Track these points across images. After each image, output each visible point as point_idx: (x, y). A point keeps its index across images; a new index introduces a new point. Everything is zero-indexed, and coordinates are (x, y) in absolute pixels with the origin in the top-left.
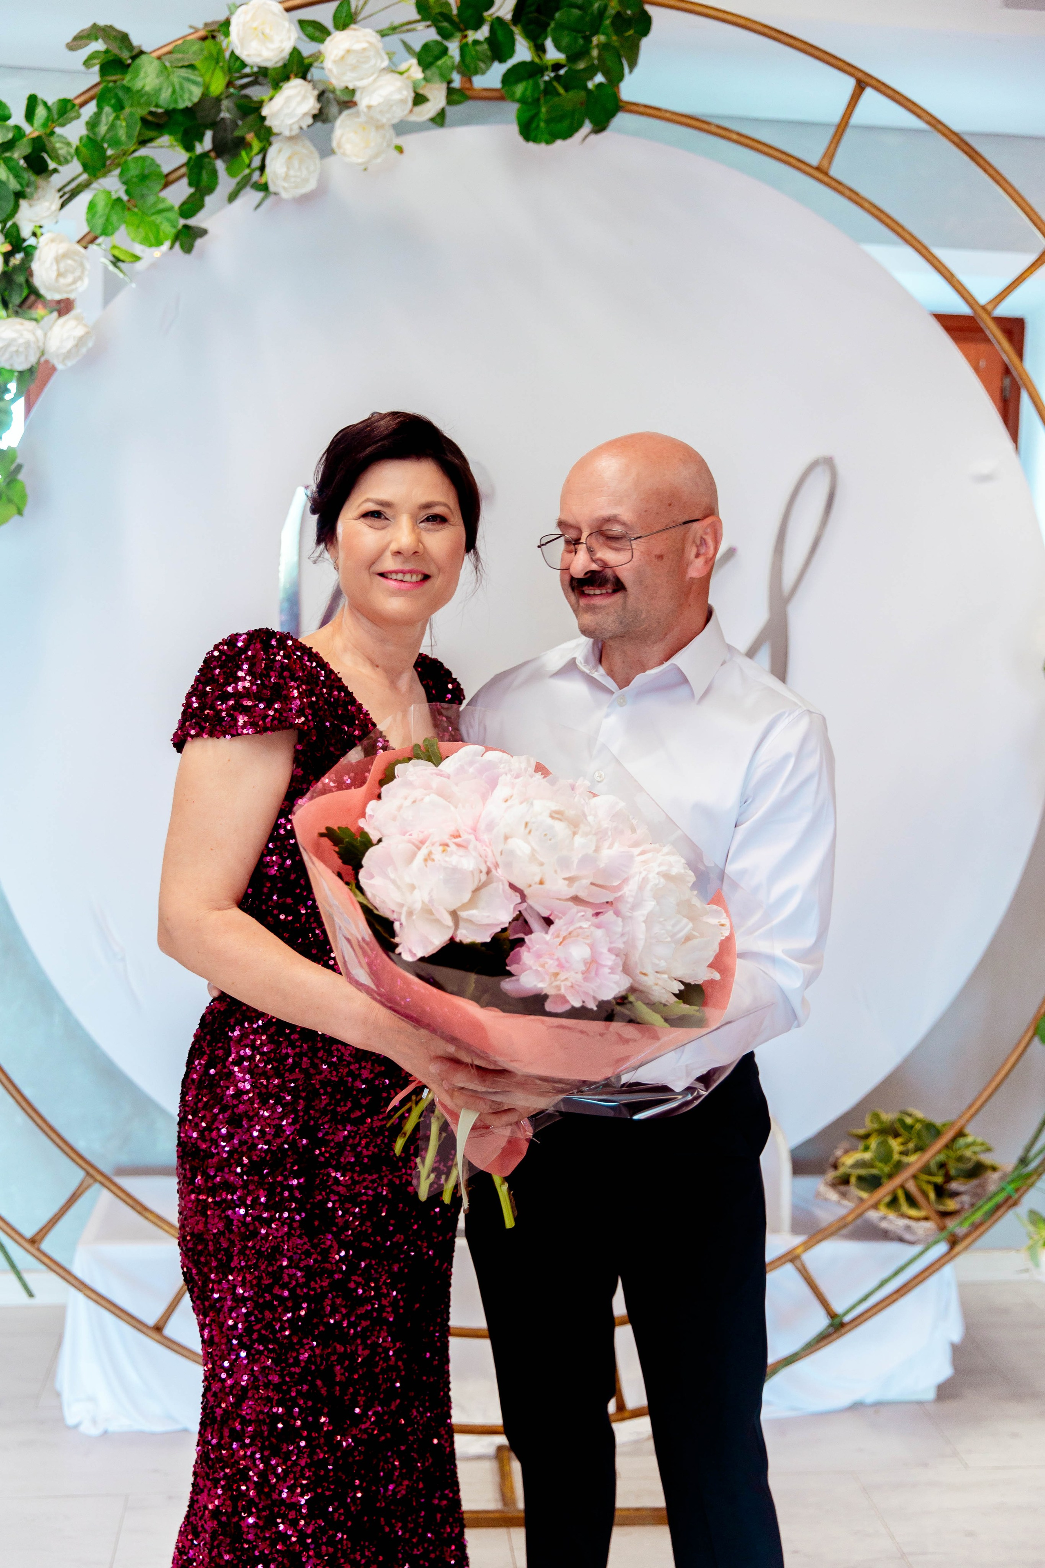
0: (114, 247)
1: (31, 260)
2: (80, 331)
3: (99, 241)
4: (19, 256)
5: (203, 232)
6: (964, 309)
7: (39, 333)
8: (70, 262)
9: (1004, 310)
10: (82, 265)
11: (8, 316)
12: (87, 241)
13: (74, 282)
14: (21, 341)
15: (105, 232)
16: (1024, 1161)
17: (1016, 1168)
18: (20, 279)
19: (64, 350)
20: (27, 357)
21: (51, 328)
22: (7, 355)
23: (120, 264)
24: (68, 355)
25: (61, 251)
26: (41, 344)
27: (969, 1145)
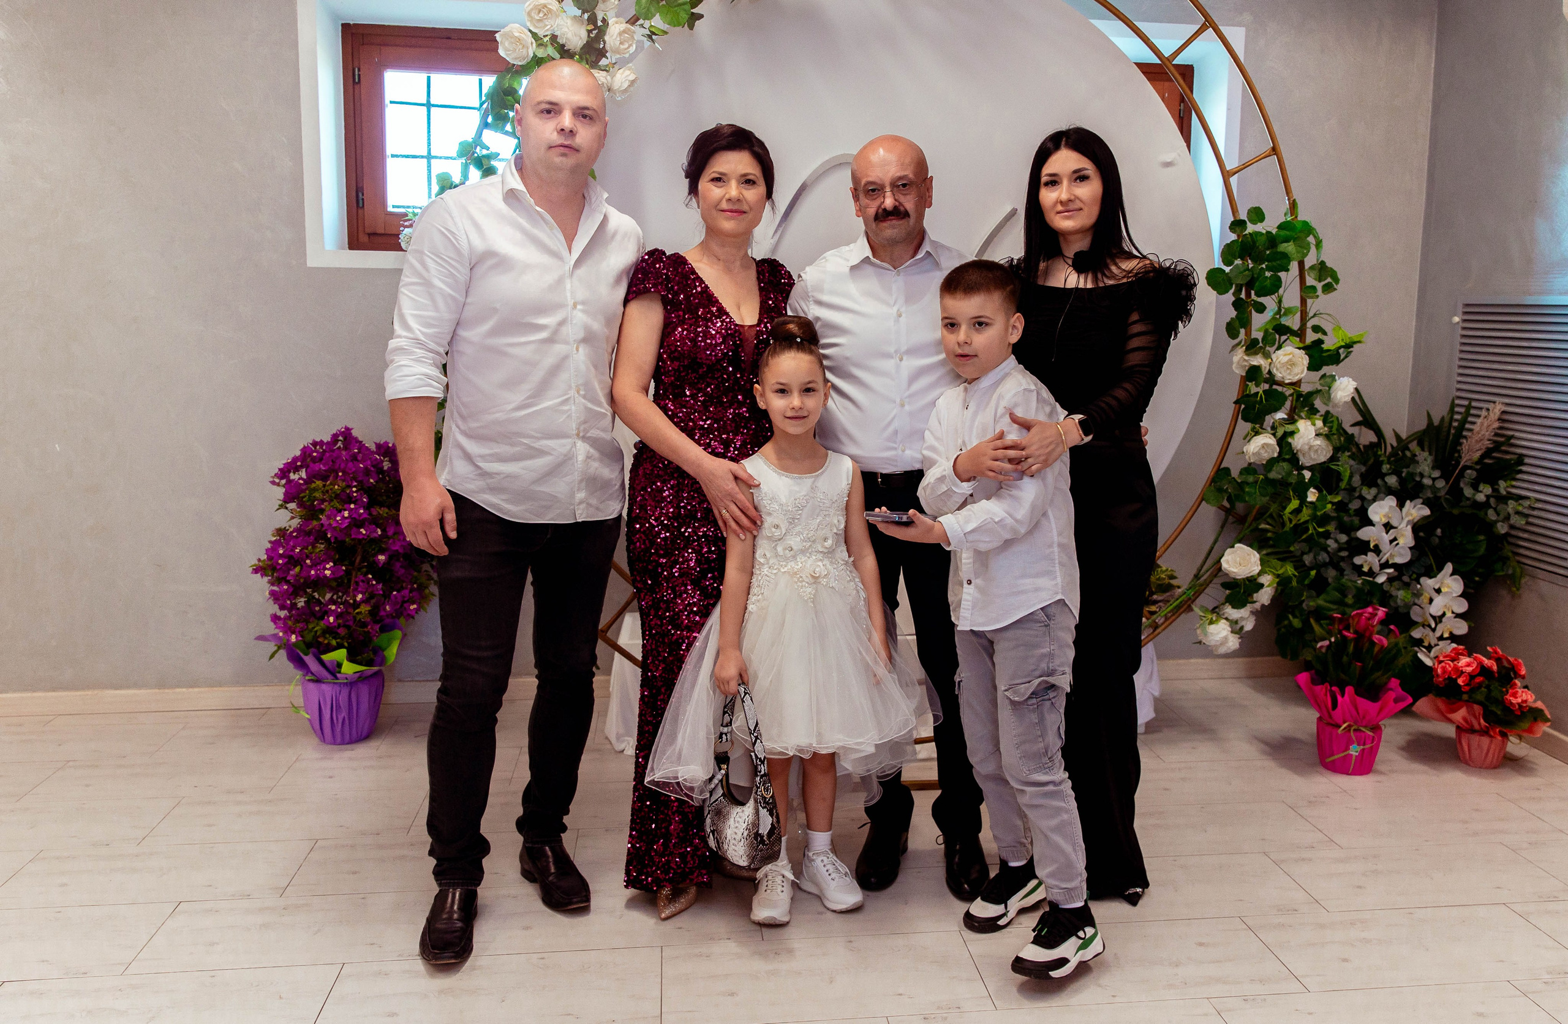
0: (651, 26)
1: (605, 34)
2: (632, 77)
3: (641, 22)
4: (595, 32)
5: (701, 16)
6: (1154, 60)
7: (609, 78)
8: (626, 35)
9: (1179, 60)
10: (633, 37)
12: (633, 21)
13: (628, 47)
15: (646, 18)
16: (1197, 577)
17: (1192, 581)
18: (598, 45)
19: (623, 88)
21: (615, 76)
23: (654, 37)
24: (626, 90)
25: (622, 29)
26: (609, 85)
27: (1163, 572)
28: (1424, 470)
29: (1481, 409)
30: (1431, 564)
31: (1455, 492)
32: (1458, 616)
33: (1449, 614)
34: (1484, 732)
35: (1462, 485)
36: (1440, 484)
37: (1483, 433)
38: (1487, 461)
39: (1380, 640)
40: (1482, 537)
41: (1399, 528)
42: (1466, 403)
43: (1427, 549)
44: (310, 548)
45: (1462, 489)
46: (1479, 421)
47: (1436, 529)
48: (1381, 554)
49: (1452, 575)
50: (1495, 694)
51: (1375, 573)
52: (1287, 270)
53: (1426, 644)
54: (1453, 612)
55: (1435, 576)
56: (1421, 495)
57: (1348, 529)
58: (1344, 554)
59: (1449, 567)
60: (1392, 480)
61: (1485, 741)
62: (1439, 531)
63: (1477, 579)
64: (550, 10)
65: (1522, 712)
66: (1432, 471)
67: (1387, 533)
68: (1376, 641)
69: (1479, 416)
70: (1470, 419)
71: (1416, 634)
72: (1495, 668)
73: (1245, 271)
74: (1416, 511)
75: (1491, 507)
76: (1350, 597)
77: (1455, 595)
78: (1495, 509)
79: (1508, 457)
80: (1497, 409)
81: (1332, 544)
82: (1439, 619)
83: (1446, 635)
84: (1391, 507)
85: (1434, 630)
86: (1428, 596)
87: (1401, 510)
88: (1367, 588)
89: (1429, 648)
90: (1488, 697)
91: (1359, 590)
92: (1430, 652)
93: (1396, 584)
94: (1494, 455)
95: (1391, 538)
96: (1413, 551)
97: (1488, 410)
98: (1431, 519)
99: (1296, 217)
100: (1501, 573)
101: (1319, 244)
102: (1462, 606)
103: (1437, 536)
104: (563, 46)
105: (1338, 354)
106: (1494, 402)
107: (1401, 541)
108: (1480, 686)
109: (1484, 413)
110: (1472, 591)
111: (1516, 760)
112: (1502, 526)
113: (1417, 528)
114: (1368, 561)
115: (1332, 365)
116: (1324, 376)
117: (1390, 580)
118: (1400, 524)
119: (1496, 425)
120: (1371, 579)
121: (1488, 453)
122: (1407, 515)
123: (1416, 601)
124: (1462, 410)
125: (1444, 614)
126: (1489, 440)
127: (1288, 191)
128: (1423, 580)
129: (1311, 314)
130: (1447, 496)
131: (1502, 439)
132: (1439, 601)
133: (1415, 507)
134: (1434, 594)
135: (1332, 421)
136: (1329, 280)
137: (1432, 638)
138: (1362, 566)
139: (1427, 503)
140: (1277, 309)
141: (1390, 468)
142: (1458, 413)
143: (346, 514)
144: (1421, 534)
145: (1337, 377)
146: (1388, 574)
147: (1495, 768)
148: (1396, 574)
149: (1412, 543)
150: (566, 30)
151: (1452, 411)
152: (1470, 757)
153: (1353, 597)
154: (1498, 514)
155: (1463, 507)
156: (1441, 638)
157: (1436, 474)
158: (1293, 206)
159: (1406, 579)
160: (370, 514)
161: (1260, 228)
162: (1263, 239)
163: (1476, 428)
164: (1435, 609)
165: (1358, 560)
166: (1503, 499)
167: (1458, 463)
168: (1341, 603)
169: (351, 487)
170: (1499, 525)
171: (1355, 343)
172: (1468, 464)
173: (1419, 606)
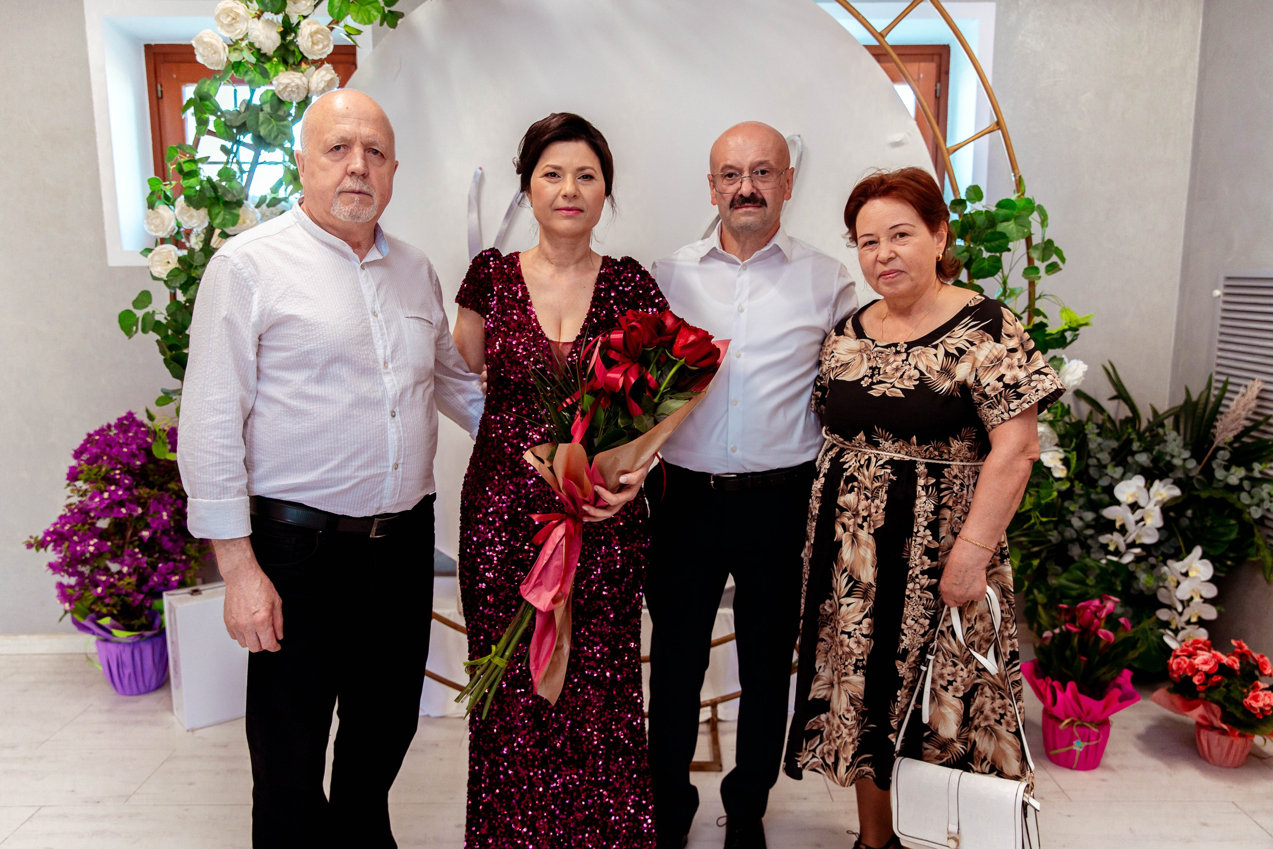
0: (346, 26)
1: (297, 37)
2: (328, 77)
3: (338, 23)
4: (290, 35)
5: (401, 15)
7: (304, 79)
8: (320, 36)
10: (328, 38)
11: (287, 70)
12: (333, 24)
13: (324, 47)
14: (293, 84)
15: (340, 19)
18: (292, 48)
19: (320, 89)
20: (298, 93)
21: (312, 76)
22: (286, 94)
23: (351, 36)
25: (313, 30)
26: (306, 86)
28: (1173, 450)
29: (1239, 385)
30: (1180, 547)
31: (1208, 472)
32: (1206, 601)
33: (1197, 599)
34: (1223, 732)
35: (1214, 466)
36: (1192, 464)
37: (1238, 412)
38: (1246, 439)
39: (1106, 635)
40: (1233, 522)
41: (1147, 508)
42: (1224, 378)
43: (1175, 529)
44: (79, 525)
45: (1213, 470)
46: (1237, 397)
47: (1187, 509)
48: (1128, 534)
49: (1202, 558)
50: (1235, 695)
51: (1120, 552)
52: (1009, 250)
53: (1173, 627)
54: (1201, 597)
55: (1182, 560)
56: (1170, 475)
57: (1095, 507)
58: (1090, 532)
59: (1198, 551)
60: (1143, 458)
61: (1226, 741)
62: (1189, 513)
63: (1229, 563)
64: (238, 15)
65: (1265, 716)
66: (1182, 450)
67: (1133, 513)
68: (1102, 636)
69: (1236, 393)
70: (1228, 395)
71: (1163, 615)
72: (1237, 666)
73: (963, 252)
74: (1165, 491)
75: (1244, 490)
76: (1091, 578)
77: (1203, 579)
78: (1249, 492)
79: (1266, 437)
80: (1255, 387)
81: (1076, 523)
82: (1186, 603)
83: (1194, 620)
84: (1138, 487)
85: (1181, 614)
86: (1175, 579)
87: (1148, 490)
88: (1112, 568)
89: (1176, 631)
90: (1228, 698)
91: (1103, 570)
92: (1176, 635)
93: (1143, 565)
94: (1253, 433)
95: (1138, 518)
96: (1163, 531)
97: (1246, 386)
98: (1180, 501)
99: (1023, 194)
100: (1254, 559)
101: (1044, 222)
102: (1211, 591)
103: (1189, 518)
104: (259, 50)
105: (1065, 338)
106: (1253, 379)
107: (1149, 522)
108: (1218, 685)
109: (1242, 390)
110: (1222, 575)
111: (1264, 758)
112: (1256, 510)
113: (1166, 509)
114: (1114, 540)
115: (1059, 347)
116: (1054, 358)
117: (1138, 559)
118: (1148, 503)
119: (1253, 404)
120: (1115, 559)
121: (1246, 431)
122: (1155, 496)
123: (1161, 584)
124: (1220, 385)
125: (1192, 599)
126: (1247, 419)
127: (1014, 167)
128: (1170, 562)
129: (1037, 296)
130: (1200, 477)
131: (1261, 418)
132: (1185, 584)
133: (1165, 486)
134: (1181, 578)
135: (1057, 408)
136: (1054, 258)
137: (1179, 621)
138: (1107, 545)
139: (1177, 483)
140: (1001, 289)
141: (1140, 446)
142: (1216, 388)
143: (106, 495)
144: (1172, 514)
145: (1066, 360)
146: (1135, 554)
147: (1237, 767)
148: (1144, 553)
149: (1160, 523)
150: (258, 33)
151: (1209, 386)
152: (1210, 756)
153: (1096, 578)
154: (1252, 497)
155: (1215, 489)
156: (1188, 622)
157: (1186, 454)
158: (1019, 182)
159: (1152, 560)
160: (132, 494)
161: (980, 206)
162: (983, 217)
163: (1232, 405)
164: (1183, 592)
165: (1104, 539)
166: (1256, 482)
167: (1212, 443)
168: (1082, 582)
169: (115, 469)
170: (1253, 509)
171: (1082, 325)
172: (1221, 445)
173: (1166, 588)
